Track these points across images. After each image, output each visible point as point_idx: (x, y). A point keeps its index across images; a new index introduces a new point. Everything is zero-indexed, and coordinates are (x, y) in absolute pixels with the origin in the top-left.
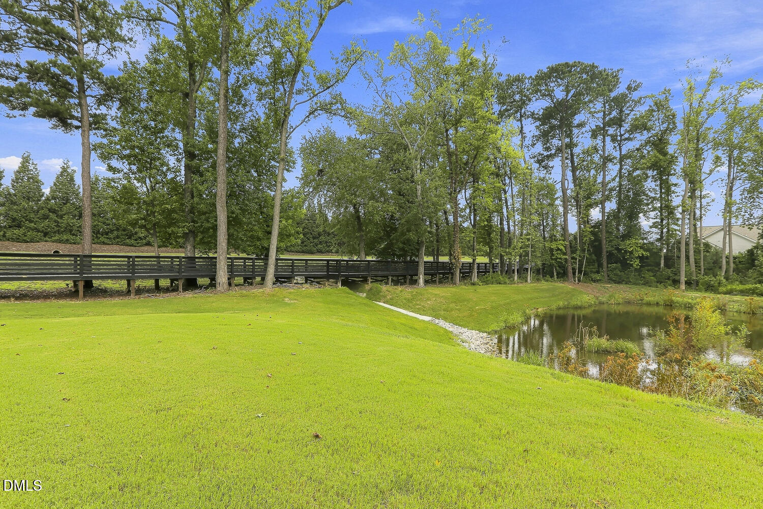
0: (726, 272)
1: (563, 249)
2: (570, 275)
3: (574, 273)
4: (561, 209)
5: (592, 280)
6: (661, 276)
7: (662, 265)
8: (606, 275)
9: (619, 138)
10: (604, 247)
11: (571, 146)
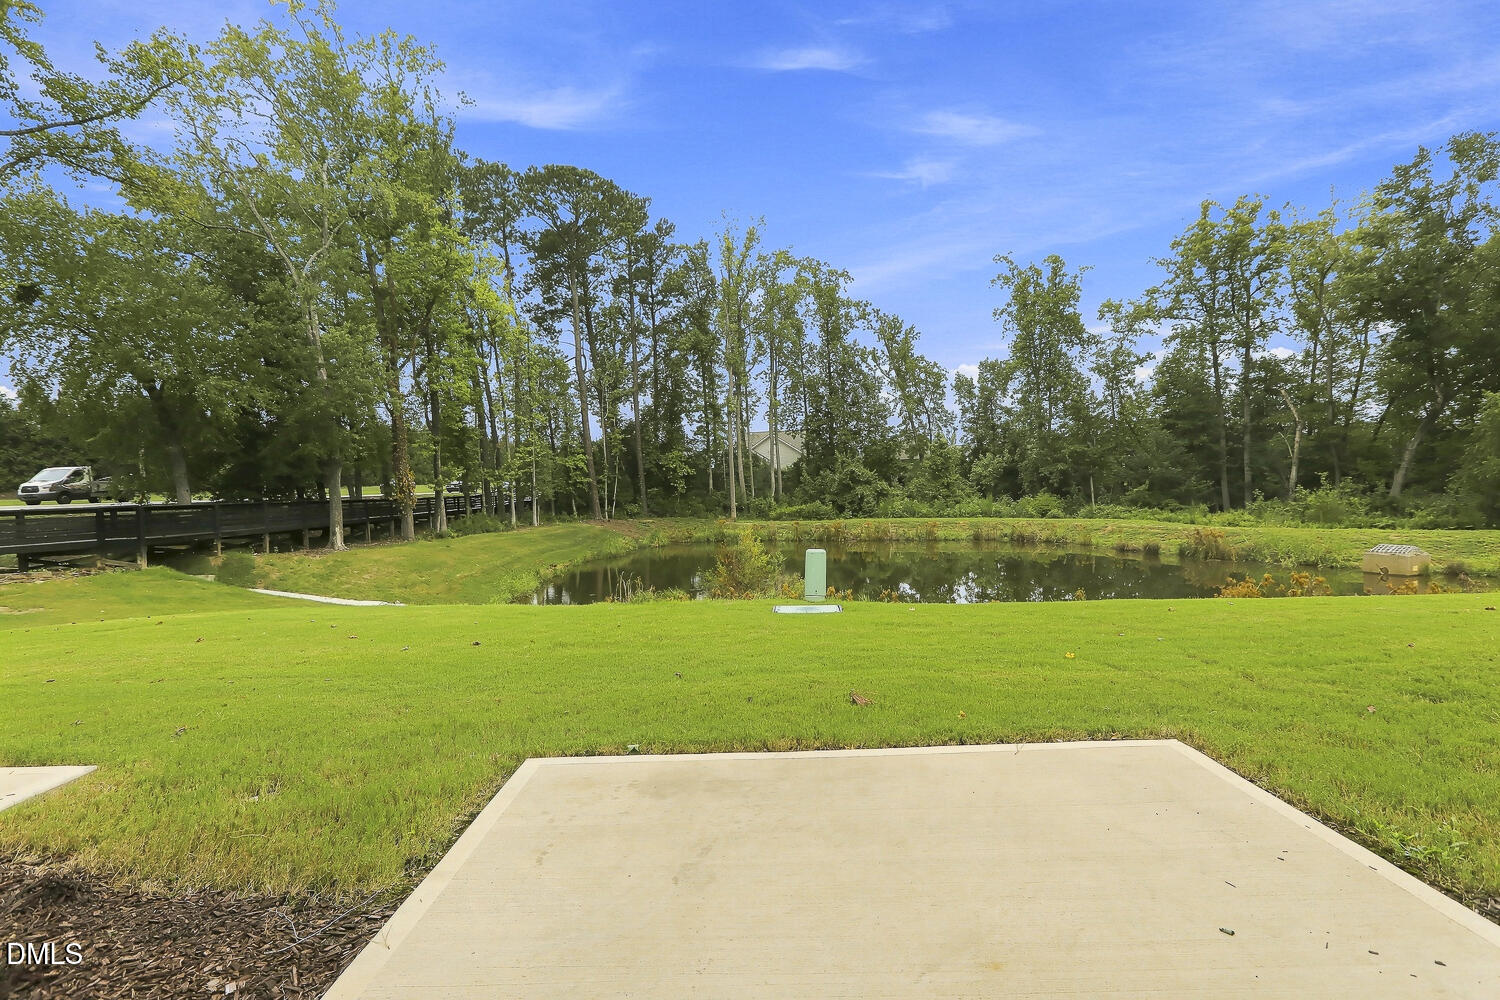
0: (775, 492)
1: (585, 467)
2: (597, 508)
3: (602, 506)
4: (577, 402)
5: (628, 515)
6: (710, 502)
7: (711, 487)
8: (645, 504)
9: (650, 300)
10: (640, 462)
11: (587, 300)
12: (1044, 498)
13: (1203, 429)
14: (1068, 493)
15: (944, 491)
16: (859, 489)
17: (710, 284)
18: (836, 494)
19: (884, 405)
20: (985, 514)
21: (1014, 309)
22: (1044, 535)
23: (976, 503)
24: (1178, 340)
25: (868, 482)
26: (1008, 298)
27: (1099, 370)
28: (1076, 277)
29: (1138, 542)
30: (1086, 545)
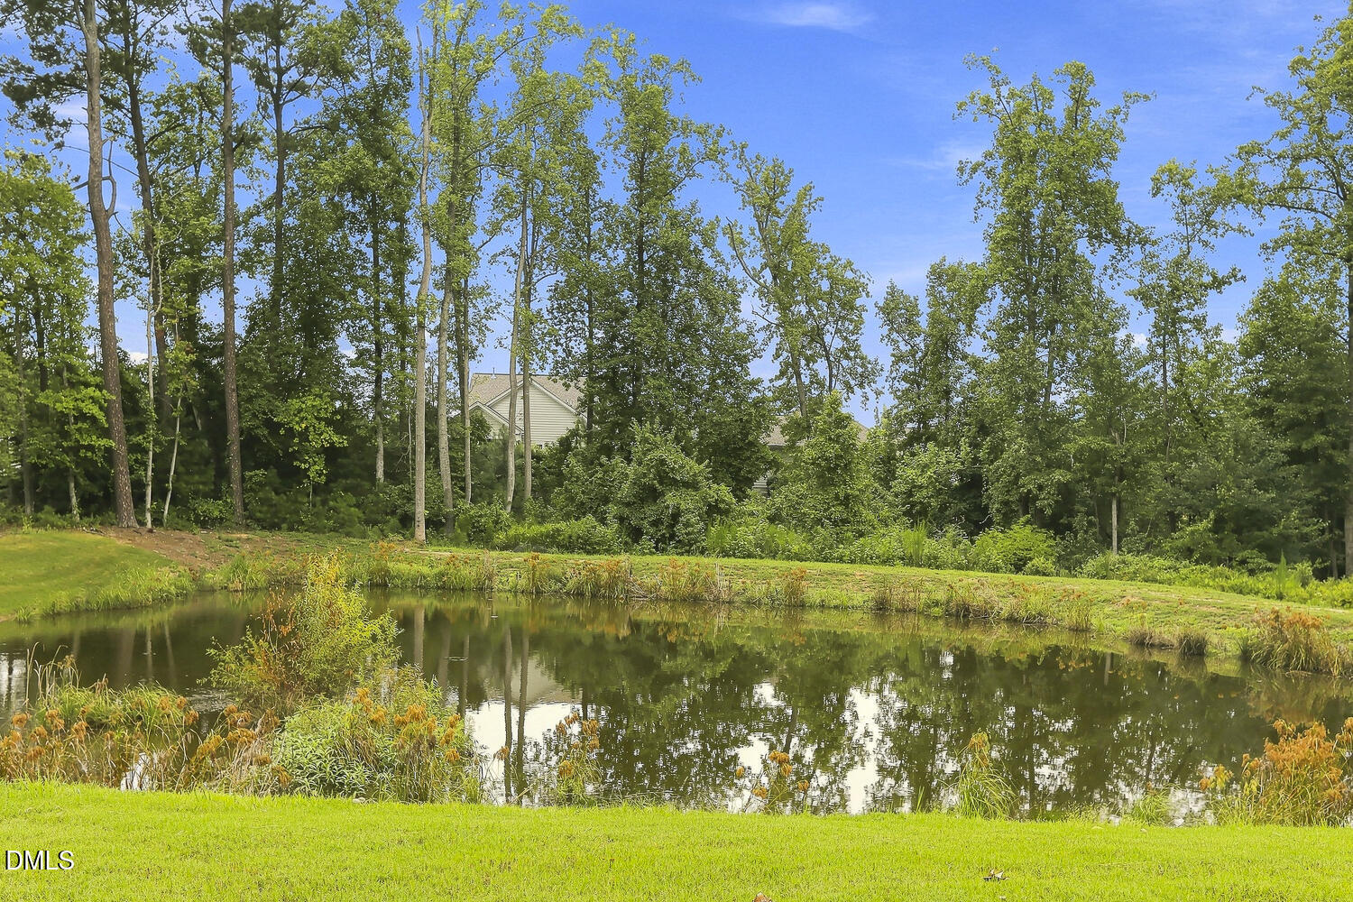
0: (515, 492)
1: (100, 416)
2: (126, 503)
3: (139, 499)
4: (92, 276)
5: (197, 521)
6: (376, 504)
7: (380, 474)
8: (237, 502)
9: (274, 76)
10: (232, 415)
11: (127, 65)
12: (1022, 534)
13: (1321, 422)
14: (1069, 527)
15: (838, 511)
16: (671, 499)
17: (396, 57)
18: (628, 505)
19: (744, 339)
20: (910, 561)
21: (998, 164)
22: (1005, 606)
23: (899, 537)
24: (1288, 249)
25: (692, 485)
26: (989, 146)
27: (1144, 296)
28: (1116, 112)
29: (1170, 632)
30: (1080, 630)
